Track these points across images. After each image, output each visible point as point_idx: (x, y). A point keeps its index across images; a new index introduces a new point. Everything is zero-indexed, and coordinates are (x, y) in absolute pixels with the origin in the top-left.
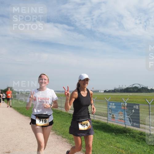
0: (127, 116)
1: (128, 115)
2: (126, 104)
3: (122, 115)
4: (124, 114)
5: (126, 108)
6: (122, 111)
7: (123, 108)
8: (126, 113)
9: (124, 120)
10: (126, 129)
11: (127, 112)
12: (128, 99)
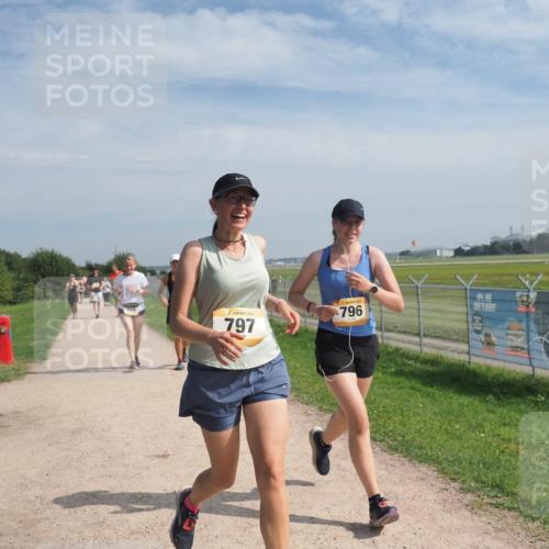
0: (538, 338)
1: (541, 334)
2: (533, 295)
3: (521, 332)
4: (528, 331)
5: (533, 310)
6: (520, 321)
7: (522, 308)
8: (533, 326)
9: (529, 350)
10: (533, 382)
11: (536, 322)
12: (540, 278)
